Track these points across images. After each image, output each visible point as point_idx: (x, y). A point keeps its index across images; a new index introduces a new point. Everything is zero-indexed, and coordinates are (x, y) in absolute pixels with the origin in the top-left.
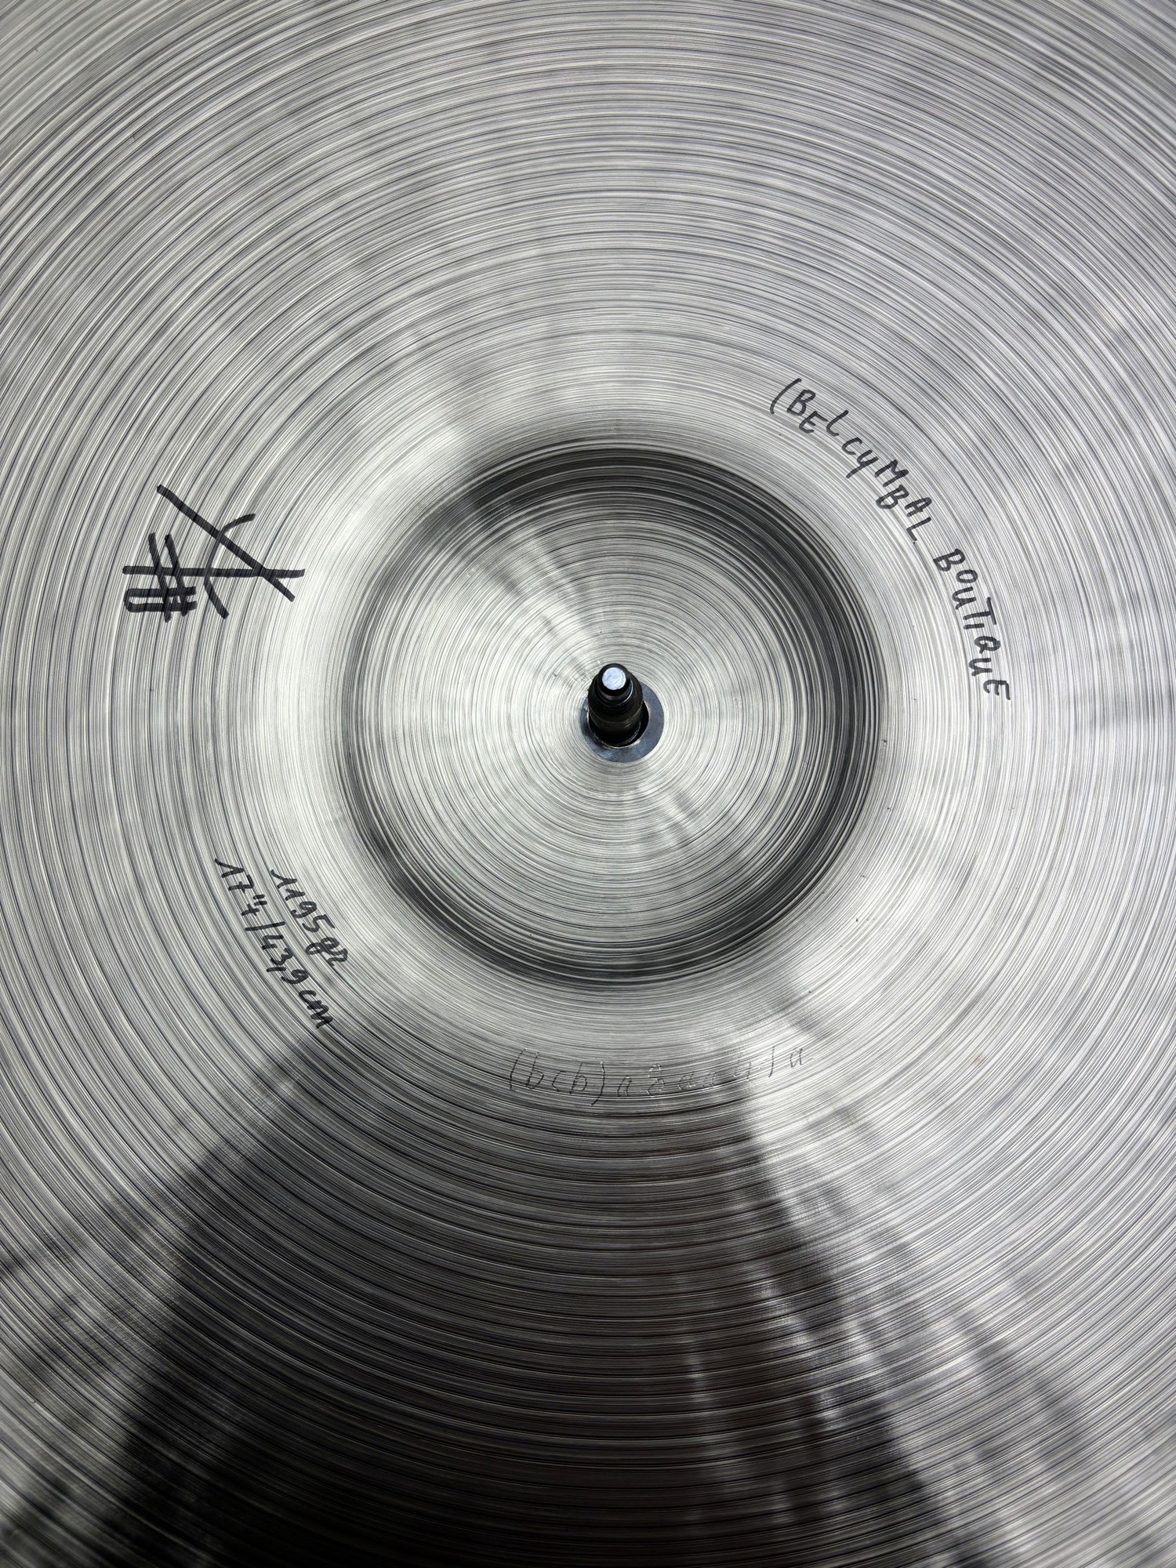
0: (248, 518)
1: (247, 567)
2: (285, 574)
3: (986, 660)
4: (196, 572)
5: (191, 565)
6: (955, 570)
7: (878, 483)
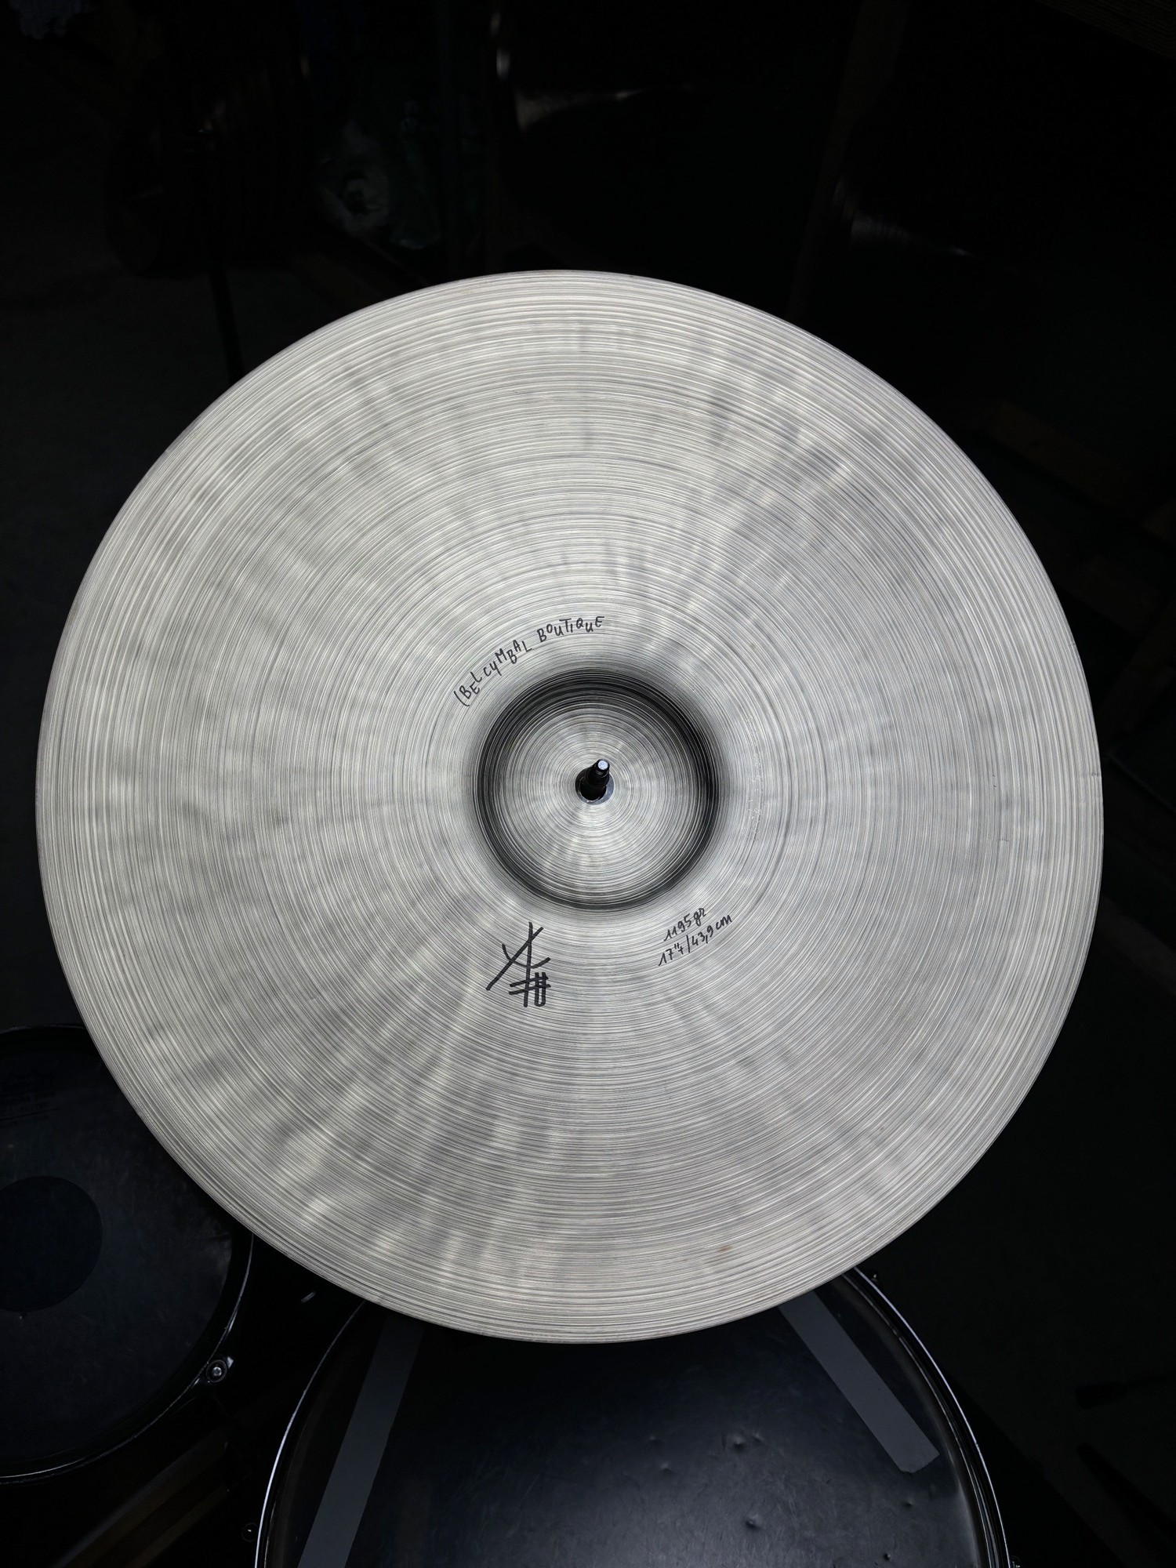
0: (504, 947)
1: (527, 949)
2: (531, 931)
3: (587, 624)
4: (528, 973)
5: (525, 975)
6: (546, 633)
7: (505, 662)
